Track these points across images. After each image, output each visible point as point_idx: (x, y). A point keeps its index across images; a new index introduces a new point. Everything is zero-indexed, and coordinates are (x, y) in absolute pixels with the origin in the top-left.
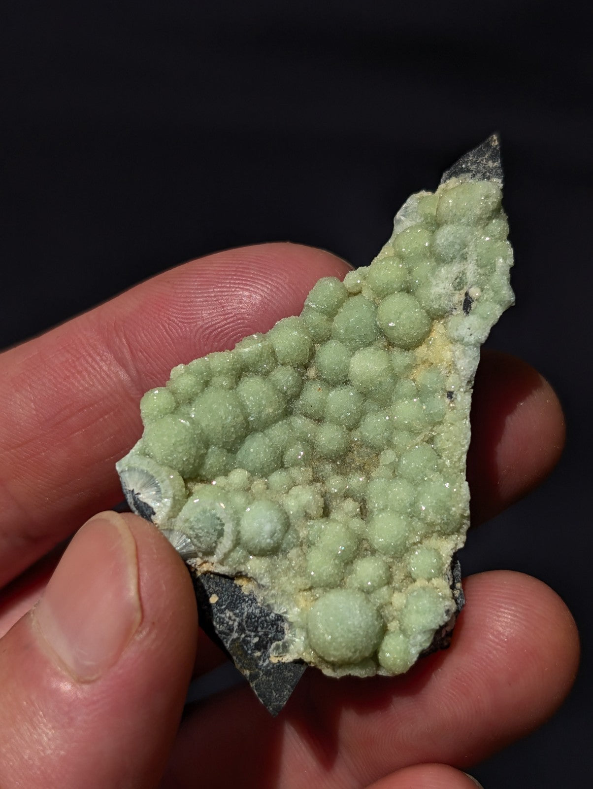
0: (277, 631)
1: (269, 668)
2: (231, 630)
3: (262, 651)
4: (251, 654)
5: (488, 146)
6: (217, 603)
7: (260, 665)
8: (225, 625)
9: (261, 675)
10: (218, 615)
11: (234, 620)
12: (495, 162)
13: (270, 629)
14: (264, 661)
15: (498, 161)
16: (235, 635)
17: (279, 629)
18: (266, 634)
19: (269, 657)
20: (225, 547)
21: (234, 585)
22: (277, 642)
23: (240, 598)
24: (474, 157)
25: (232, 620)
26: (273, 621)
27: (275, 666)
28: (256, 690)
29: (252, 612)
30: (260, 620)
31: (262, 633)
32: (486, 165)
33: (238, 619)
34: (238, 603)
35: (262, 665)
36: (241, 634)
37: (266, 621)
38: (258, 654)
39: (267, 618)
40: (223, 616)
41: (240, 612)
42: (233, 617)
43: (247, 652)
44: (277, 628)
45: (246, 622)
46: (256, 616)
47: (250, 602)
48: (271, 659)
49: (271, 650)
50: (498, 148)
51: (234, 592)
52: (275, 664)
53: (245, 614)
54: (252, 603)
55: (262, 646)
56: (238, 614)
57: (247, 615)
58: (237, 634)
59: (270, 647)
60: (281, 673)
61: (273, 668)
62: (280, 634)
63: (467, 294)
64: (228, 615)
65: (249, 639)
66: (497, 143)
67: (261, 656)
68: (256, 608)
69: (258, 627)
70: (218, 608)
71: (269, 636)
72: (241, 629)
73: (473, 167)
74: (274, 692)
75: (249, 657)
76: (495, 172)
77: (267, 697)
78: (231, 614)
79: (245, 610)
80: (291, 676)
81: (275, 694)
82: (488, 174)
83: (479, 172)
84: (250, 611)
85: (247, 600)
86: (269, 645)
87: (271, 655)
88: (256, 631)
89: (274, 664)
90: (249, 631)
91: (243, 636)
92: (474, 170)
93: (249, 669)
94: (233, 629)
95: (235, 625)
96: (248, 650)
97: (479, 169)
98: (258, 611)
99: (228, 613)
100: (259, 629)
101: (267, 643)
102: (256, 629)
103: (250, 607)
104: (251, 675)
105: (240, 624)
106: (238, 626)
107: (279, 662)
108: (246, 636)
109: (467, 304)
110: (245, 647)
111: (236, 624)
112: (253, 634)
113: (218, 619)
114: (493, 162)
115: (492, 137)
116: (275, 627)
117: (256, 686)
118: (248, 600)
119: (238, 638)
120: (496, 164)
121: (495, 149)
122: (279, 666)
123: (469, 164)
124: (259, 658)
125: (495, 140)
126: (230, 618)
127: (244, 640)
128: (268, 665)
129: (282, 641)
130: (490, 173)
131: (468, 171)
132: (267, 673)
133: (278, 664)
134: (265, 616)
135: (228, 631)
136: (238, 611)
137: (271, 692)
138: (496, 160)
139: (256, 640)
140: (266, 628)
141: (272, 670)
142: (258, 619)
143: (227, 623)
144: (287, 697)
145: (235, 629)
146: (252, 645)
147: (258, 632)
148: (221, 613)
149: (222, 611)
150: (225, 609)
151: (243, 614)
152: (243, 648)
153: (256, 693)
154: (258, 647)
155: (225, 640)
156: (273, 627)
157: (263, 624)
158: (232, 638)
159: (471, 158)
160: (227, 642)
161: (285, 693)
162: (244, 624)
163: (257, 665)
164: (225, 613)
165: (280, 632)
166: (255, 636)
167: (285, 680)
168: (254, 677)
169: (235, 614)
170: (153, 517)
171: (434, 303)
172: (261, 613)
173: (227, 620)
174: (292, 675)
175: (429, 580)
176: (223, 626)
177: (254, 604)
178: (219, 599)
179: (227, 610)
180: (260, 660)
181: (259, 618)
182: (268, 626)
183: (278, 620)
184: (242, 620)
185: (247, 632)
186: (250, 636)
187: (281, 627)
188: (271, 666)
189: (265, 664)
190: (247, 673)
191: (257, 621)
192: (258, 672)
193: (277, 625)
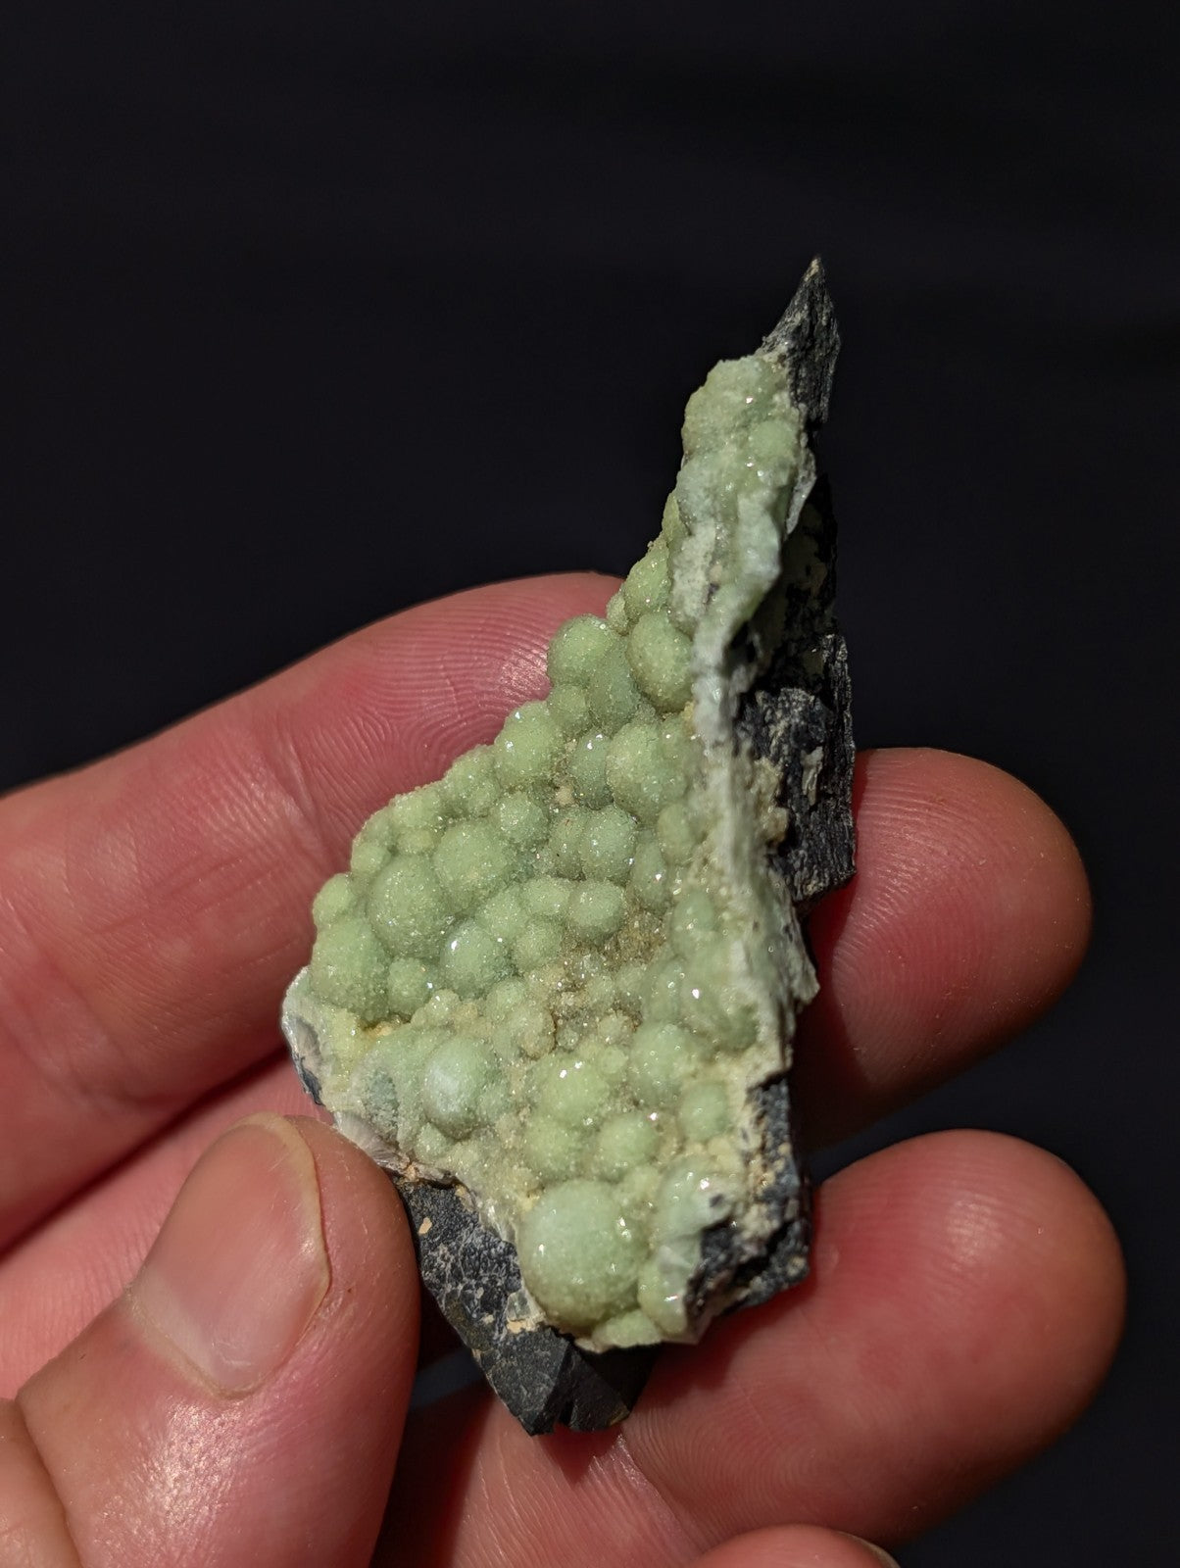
0: (509, 1273)
1: (508, 1344)
2: (444, 1279)
3: (495, 1312)
4: (477, 1320)
6: (429, 1233)
7: (495, 1338)
8: (434, 1270)
9: (498, 1358)
10: (430, 1253)
11: (448, 1260)
13: (497, 1271)
14: (500, 1332)
16: (449, 1288)
17: (511, 1269)
18: (493, 1281)
19: (506, 1323)
21: (454, 1198)
22: (512, 1295)
23: (461, 1220)
25: (445, 1261)
26: (500, 1255)
27: (518, 1339)
28: (495, 1384)
29: (471, 1243)
30: (482, 1256)
31: (487, 1279)
33: (452, 1258)
34: (457, 1230)
35: (499, 1339)
36: (457, 1285)
37: (491, 1256)
38: (488, 1319)
39: (493, 1250)
40: (435, 1254)
41: (457, 1245)
42: (447, 1255)
43: (470, 1316)
44: (508, 1268)
45: (463, 1261)
46: (475, 1249)
47: (471, 1225)
48: (509, 1326)
49: (506, 1310)
51: (453, 1210)
52: (518, 1335)
53: (463, 1247)
54: (474, 1226)
55: (493, 1303)
56: (454, 1248)
57: (465, 1249)
58: (452, 1286)
59: (505, 1304)
60: (530, 1353)
61: (515, 1343)
62: (515, 1278)
64: (441, 1252)
65: (470, 1291)
67: (495, 1322)
68: (478, 1235)
69: (480, 1269)
70: (430, 1241)
71: (499, 1284)
72: (457, 1276)
74: (524, 1389)
75: (476, 1325)
77: (514, 1397)
78: (446, 1250)
79: (464, 1241)
80: (546, 1356)
81: (525, 1393)
84: (469, 1241)
85: (468, 1222)
86: (503, 1300)
87: (508, 1320)
88: (477, 1277)
89: (515, 1336)
90: (469, 1277)
91: (461, 1287)
93: (480, 1348)
94: (444, 1276)
95: (447, 1270)
96: (472, 1312)
98: (480, 1240)
99: (443, 1249)
100: (481, 1272)
101: (500, 1297)
102: (478, 1274)
103: (471, 1232)
104: (482, 1356)
105: (454, 1266)
106: (453, 1270)
107: (523, 1331)
108: (465, 1288)
110: (467, 1307)
111: (449, 1266)
112: (473, 1282)
113: (428, 1262)
115: (811, 267)
116: (504, 1265)
117: (494, 1377)
118: (470, 1222)
119: (454, 1292)
122: (523, 1339)
124: (492, 1326)
126: (443, 1256)
127: (463, 1294)
128: (507, 1337)
129: (518, 1291)
132: (508, 1353)
133: (522, 1335)
134: (490, 1248)
135: (437, 1281)
136: (454, 1244)
137: (518, 1389)
139: (480, 1293)
140: (492, 1269)
141: (515, 1348)
142: (480, 1255)
143: (439, 1267)
144: (545, 1396)
145: (448, 1277)
146: (476, 1302)
147: (481, 1278)
148: (433, 1251)
149: (435, 1247)
150: (439, 1242)
151: (458, 1248)
152: (465, 1310)
154: (486, 1305)
155: (438, 1298)
156: (502, 1267)
157: (486, 1263)
158: (446, 1292)
160: (440, 1300)
161: (542, 1389)
162: (459, 1265)
163: (490, 1339)
164: (438, 1250)
165: (514, 1274)
166: (478, 1286)
167: (537, 1363)
168: (489, 1361)
169: (450, 1250)
170: (321, 1095)
172: (484, 1242)
173: (438, 1260)
174: (549, 1353)
176: (433, 1272)
177: (476, 1228)
178: (433, 1226)
179: (441, 1243)
180: (494, 1330)
181: (480, 1252)
182: (493, 1265)
183: (509, 1253)
184: (456, 1259)
185: (465, 1279)
186: (471, 1287)
187: (515, 1265)
188: (512, 1339)
189: (502, 1337)
190: (477, 1354)
191: (478, 1258)
192: (493, 1352)
193: (508, 1263)
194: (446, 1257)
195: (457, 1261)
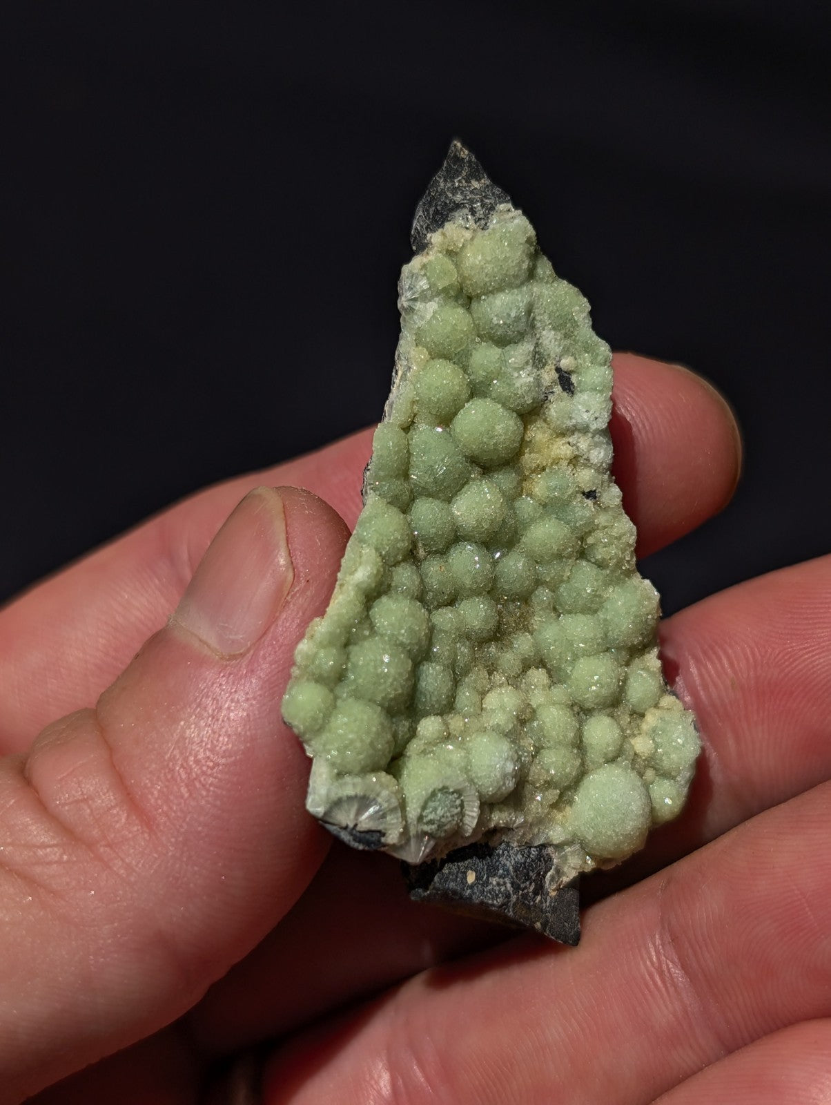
0: (546, 862)
1: (553, 905)
2: (508, 896)
3: (541, 893)
4: (533, 905)
5: (457, 160)
6: (477, 878)
7: (544, 908)
8: (500, 895)
9: (550, 918)
10: (486, 890)
11: (505, 883)
12: (480, 179)
13: (539, 866)
14: (546, 901)
15: (484, 177)
16: (514, 898)
17: (546, 859)
19: (548, 894)
20: (473, 817)
22: (549, 874)
24: (445, 181)
25: (502, 885)
26: (538, 855)
28: (552, 935)
29: (515, 862)
30: (527, 864)
31: (535, 875)
32: (470, 187)
34: (496, 863)
35: (547, 906)
36: (518, 893)
37: (533, 861)
38: (539, 899)
39: (531, 856)
40: (490, 887)
41: (504, 871)
42: (501, 881)
43: (530, 905)
45: (516, 876)
46: (521, 864)
47: (506, 852)
48: (551, 895)
49: (547, 885)
50: (473, 159)
53: (511, 868)
54: (508, 852)
55: (539, 887)
56: (503, 874)
57: (513, 868)
58: (515, 896)
59: (545, 882)
60: (563, 901)
61: (555, 901)
62: (549, 862)
63: (558, 370)
64: (494, 883)
65: (526, 891)
66: (466, 152)
67: (542, 899)
68: (516, 855)
69: (529, 873)
70: (481, 882)
71: (542, 873)
72: (516, 887)
73: (458, 198)
75: (533, 908)
76: (493, 194)
77: (563, 933)
78: (497, 878)
79: (508, 865)
80: (571, 895)
81: (566, 924)
82: (488, 201)
83: (472, 201)
84: (513, 862)
85: (501, 852)
87: (549, 891)
88: (528, 878)
89: (555, 897)
90: (523, 882)
91: (520, 893)
92: (465, 201)
93: (538, 921)
94: (509, 894)
95: (509, 889)
96: (530, 902)
97: (468, 198)
98: (519, 856)
99: (494, 881)
100: (531, 873)
101: (542, 881)
103: (510, 857)
104: (542, 924)
105: (512, 884)
106: (512, 887)
108: (523, 891)
109: (565, 381)
110: (526, 902)
111: (509, 885)
112: (528, 883)
113: (489, 895)
114: (478, 180)
115: (455, 146)
116: (542, 859)
117: (550, 930)
118: (503, 852)
119: (517, 899)
120: (483, 181)
121: (470, 161)
122: (560, 896)
123: (450, 195)
124: (541, 902)
125: (461, 149)
126: (498, 884)
127: (523, 896)
128: (551, 902)
129: (553, 867)
130: (486, 197)
131: (458, 206)
132: (554, 910)
133: (558, 894)
134: (529, 856)
135: (506, 900)
136: (501, 871)
137: (563, 926)
138: (481, 176)
139: (533, 886)
140: (536, 867)
141: (555, 904)
142: (525, 865)
143: (500, 891)
145: (511, 892)
146: (531, 894)
147: (531, 877)
148: (487, 886)
149: (487, 883)
150: (488, 878)
151: (508, 870)
152: (526, 905)
153: (553, 938)
154: (536, 893)
155: (506, 911)
156: (541, 861)
157: (531, 866)
158: (512, 903)
159: (442, 184)
160: (509, 911)
161: (574, 915)
162: (515, 880)
163: (542, 910)
164: (491, 883)
166: (530, 884)
167: (569, 904)
168: (545, 924)
169: (500, 877)
170: (383, 840)
171: (526, 398)
172: (523, 856)
173: (497, 888)
174: (572, 893)
175: (656, 706)
176: (500, 898)
177: (511, 852)
178: (476, 872)
179: (490, 878)
180: (543, 903)
181: (525, 863)
182: (536, 864)
183: (541, 850)
184: (512, 877)
185: (522, 886)
186: (526, 888)
187: (547, 855)
188: (553, 901)
189: (548, 903)
190: (538, 925)
191: (525, 868)
192: (546, 916)
193: (543, 856)
194: (502, 883)
195: (513, 879)
